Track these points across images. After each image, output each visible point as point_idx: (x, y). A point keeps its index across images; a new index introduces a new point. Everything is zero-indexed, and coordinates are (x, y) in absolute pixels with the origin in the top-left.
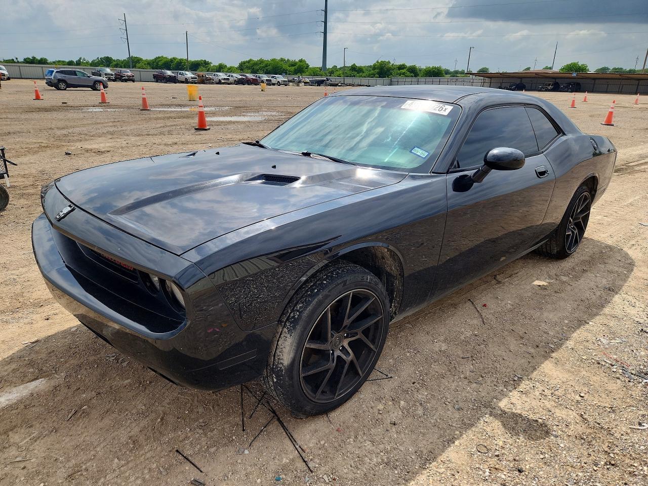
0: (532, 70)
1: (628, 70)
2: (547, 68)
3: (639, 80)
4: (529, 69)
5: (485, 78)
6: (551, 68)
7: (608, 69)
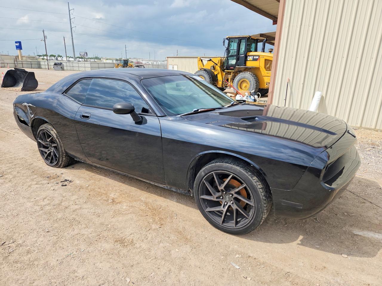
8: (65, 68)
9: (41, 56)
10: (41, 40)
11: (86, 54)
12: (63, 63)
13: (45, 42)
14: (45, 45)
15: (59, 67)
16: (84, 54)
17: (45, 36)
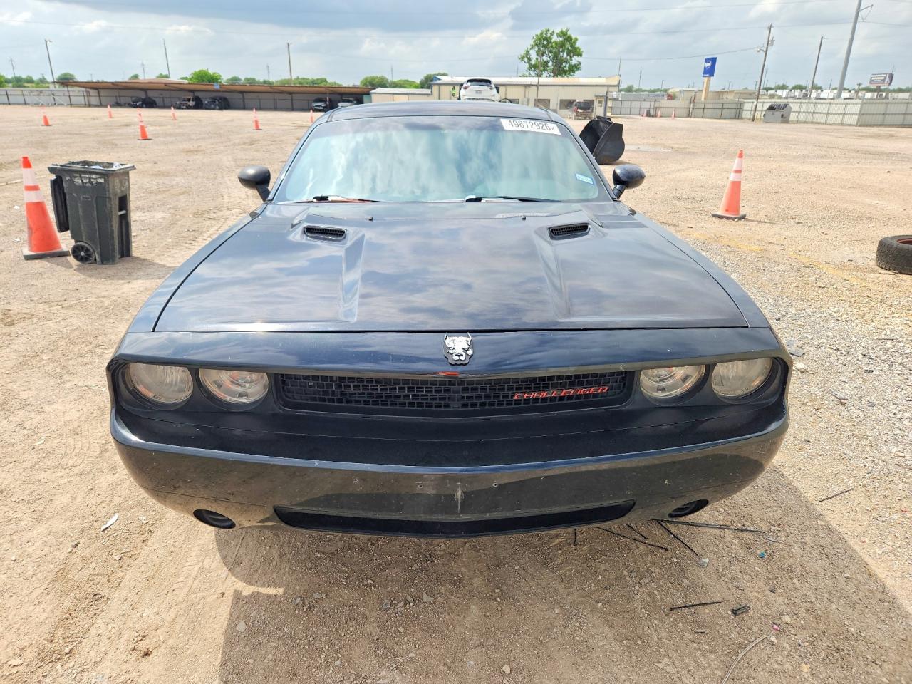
0: (141, 78)
1: (261, 80)
2: (161, 76)
3: (291, 93)
4: (136, 76)
5: (88, 90)
6: (167, 77)
7: (240, 79)
8: (793, 117)
9: (771, 89)
10: (759, 51)
11: (887, 80)
12: (791, 105)
13: (766, 54)
14: (765, 61)
15: (778, 114)
16: (884, 80)
17: (770, 39)
